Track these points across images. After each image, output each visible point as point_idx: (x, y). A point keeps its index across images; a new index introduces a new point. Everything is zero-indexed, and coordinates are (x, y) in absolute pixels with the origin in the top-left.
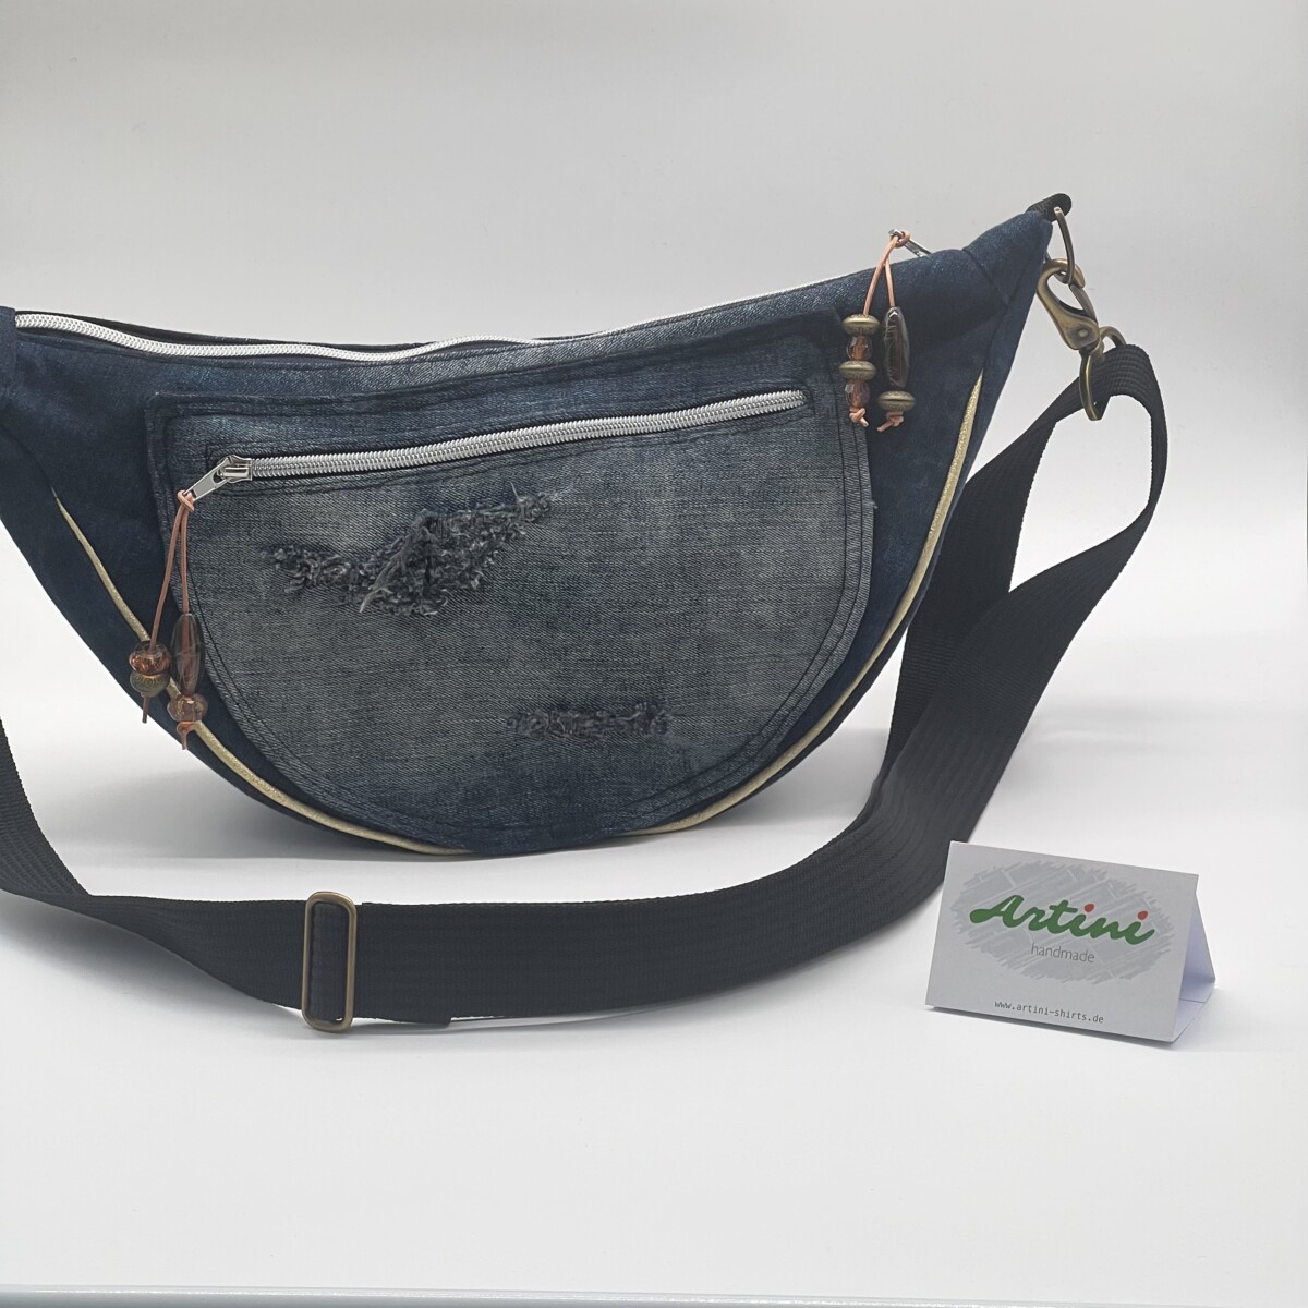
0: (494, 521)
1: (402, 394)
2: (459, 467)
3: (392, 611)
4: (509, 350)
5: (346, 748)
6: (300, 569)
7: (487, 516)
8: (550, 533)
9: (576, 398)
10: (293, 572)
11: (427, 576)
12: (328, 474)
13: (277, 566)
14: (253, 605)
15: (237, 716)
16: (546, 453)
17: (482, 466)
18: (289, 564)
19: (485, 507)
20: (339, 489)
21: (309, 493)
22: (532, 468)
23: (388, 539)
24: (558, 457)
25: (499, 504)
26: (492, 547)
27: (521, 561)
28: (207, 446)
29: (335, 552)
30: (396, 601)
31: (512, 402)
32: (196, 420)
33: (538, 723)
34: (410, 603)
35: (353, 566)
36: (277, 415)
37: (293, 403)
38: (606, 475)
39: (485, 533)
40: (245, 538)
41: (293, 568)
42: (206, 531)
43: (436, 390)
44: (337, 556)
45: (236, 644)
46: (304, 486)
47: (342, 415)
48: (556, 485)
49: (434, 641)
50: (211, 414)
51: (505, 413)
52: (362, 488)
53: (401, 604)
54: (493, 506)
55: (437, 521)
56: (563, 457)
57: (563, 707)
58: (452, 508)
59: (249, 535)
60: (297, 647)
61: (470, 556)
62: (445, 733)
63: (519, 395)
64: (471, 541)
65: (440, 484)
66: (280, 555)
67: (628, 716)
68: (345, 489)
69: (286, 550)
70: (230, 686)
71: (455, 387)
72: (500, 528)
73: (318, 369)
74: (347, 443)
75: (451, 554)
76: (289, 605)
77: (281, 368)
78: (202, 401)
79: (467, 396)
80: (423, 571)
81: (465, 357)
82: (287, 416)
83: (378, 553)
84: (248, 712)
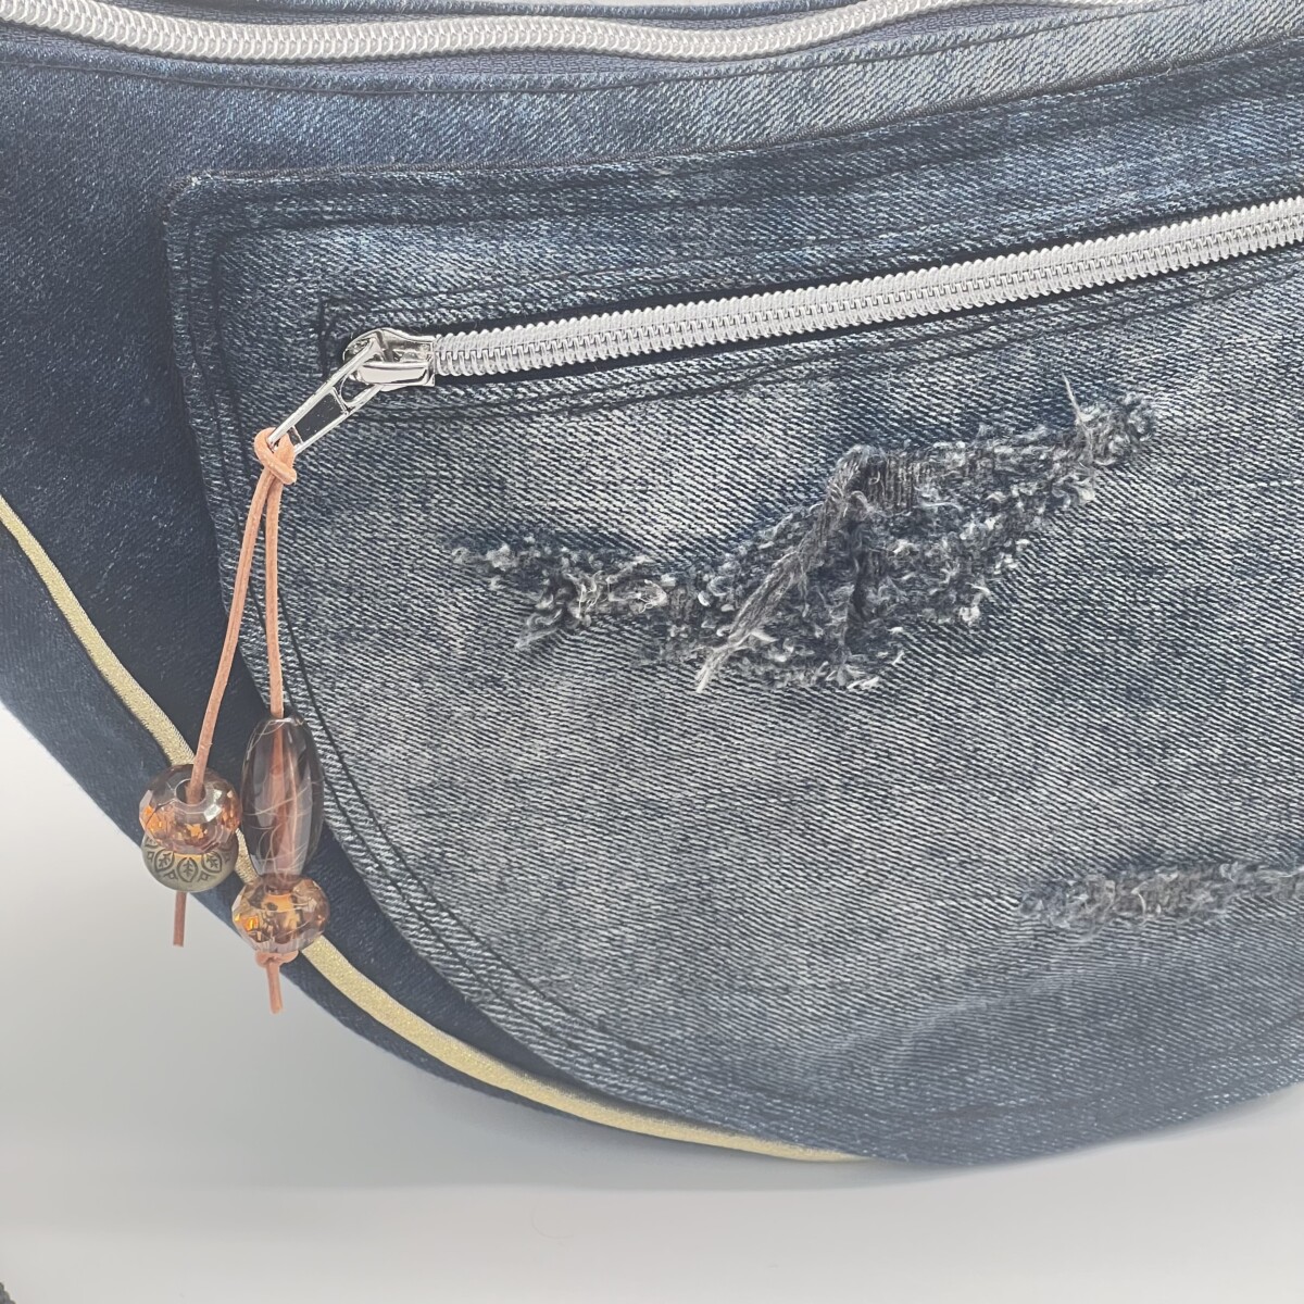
0: (1020, 467)
1: (798, 154)
2: (937, 337)
3: (769, 679)
4: (1048, 28)
5: (644, 965)
6: (552, 590)
7: (1004, 457)
8: (1149, 493)
9: (1213, 150)
10: (532, 595)
11: (858, 599)
12: (622, 361)
13: (494, 583)
14: (431, 666)
15: (394, 910)
16: (1144, 298)
17: (993, 335)
18: (525, 578)
19: (999, 433)
20: (649, 398)
21: (576, 411)
22: (1109, 338)
23: (765, 514)
24: (1173, 307)
25: (1032, 426)
26: (1012, 530)
27: (1080, 560)
28: (321, 305)
29: (637, 548)
30: (782, 659)
31: (1061, 169)
32: (292, 241)
33: (1091, 901)
34: (816, 662)
35: (680, 583)
36: (493, 218)
37: (529, 186)
38: (1282, 344)
39: (998, 496)
40: (414, 517)
41: (533, 587)
42: (319, 499)
43: (879, 142)
44: (641, 559)
45: (389, 753)
46: (561, 395)
47: (651, 208)
48: (1166, 373)
49: (865, 737)
50: (329, 224)
51: (1046, 200)
52: (703, 392)
53: (795, 661)
54: (1019, 430)
55: (883, 469)
56: (1183, 305)
57: (1146, 860)
58: (920, 436)
59: (425, 509)
60: (539, 757)
61: (961, 552)
62: (880, 934)
63: (1076, 151)
64: (964, 518)
65: (889, 377)
66: (500, 557)
67: (1288, 870)
68: (661, 395)
69: (517, 547)
70: (377, 843)
71: (926, 134)
72: (1034, 486)
73: (589, 89)
74: (665, 280)
75: (916, 547)
76: (521, 666)
77: (499, 90)
78: (307, 193)
79: (955, 154)
80: (849, 589)
81: (944, 49)
82: (516, 218)
83: (742, 551)
84: (417, 896)
